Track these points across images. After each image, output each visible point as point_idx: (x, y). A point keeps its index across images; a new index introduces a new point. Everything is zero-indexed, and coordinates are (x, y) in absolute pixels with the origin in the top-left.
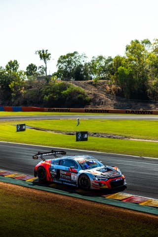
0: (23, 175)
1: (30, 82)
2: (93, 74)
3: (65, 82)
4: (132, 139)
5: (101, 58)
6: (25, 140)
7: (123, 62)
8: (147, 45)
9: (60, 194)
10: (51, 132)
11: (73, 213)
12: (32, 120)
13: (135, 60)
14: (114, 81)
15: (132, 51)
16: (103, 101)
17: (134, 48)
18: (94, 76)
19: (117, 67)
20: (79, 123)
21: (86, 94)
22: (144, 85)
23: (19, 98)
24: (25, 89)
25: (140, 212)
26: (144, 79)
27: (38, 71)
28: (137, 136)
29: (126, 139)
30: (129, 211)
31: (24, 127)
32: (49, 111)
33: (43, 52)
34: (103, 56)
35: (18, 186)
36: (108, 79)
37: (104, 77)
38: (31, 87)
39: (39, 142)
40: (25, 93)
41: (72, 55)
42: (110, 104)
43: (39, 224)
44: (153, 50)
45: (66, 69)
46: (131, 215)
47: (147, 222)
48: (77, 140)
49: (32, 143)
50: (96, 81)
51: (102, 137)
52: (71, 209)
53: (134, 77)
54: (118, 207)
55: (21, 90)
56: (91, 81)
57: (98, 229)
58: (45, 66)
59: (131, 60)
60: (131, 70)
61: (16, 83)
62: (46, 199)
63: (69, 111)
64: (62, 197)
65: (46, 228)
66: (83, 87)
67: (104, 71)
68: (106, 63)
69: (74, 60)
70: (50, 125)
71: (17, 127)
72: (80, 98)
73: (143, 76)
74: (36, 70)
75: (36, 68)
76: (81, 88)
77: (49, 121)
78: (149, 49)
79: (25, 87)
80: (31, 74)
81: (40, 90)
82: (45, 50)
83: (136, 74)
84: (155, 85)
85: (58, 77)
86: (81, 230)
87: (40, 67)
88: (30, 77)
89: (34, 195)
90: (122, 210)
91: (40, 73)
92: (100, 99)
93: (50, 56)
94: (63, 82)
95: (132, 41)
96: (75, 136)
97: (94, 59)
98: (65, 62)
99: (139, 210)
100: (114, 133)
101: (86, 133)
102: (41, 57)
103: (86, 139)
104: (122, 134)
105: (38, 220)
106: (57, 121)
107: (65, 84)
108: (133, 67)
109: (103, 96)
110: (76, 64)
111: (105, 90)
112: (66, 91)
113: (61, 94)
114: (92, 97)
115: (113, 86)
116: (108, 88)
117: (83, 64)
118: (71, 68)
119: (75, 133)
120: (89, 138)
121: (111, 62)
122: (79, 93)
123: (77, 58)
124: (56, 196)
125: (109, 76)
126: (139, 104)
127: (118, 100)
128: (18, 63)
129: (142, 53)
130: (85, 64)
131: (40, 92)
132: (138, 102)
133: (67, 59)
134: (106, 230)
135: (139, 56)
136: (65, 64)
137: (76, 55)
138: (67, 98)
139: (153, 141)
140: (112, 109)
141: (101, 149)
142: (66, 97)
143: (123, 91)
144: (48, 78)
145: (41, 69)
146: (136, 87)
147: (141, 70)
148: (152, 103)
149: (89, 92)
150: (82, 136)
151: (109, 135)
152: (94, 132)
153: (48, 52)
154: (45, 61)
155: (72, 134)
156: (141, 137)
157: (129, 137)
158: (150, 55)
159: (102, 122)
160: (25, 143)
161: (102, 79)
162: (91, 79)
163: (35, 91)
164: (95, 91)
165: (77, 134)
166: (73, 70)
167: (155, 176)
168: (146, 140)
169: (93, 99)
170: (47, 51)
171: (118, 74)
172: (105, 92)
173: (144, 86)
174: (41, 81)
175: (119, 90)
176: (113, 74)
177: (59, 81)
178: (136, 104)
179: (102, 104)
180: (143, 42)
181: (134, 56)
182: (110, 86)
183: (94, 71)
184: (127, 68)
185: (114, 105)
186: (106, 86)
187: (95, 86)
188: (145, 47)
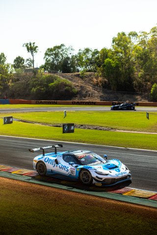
0: (8, 167)
1: (17, 75)
2: (80, 66)
3: (52, 74)
4: (118, 131)
5: (87, 50)
6: (12, 133)
7: (110, 54)
8: (134, 37)
9: (45, 186)
10: (38, 124)
11: (58, 204)
12: (19, 113)
13: (121, 53)
14: (100, 74)
15: (119, 43)
16: (90, 93)
17: (120, 41)
18: (81, 69)
19: (104, 59)
20: (66, 115)
21: (73, 86)
22: (130, 78)
23: (7, 91)
24: (12, 82)
26: (130, 71)
27: (25, 63)
28: (123, 128)
29: (112, 130)
30: (113, 202)
31: (11, 120)
32: (37, 103)
33: (30, 44)
34: (90, 48)
35: (3, 178)
36: (95, 71)
37: (91, 70)
38: (18, 80)
39: (26, 135)
40: (13, 86)
41: (59, 47)
42: (97, 96)
43: (24, 215)
44: (139, 42)
45: (53, 62)
46: (114, 205)
47: (129, 212)
48: (64, 132)
49: (19, 136)
50: (82, 74)
51: (89, 129)
52: (55, 201)
53: (120, 69)
54: (102, 197)
55: (9, 82)
56: (78, 73)
57: (82, 219)
58: (32, 59)
59: (117, 52)
60: (118, 62)
61: (4, 76)
62: (31, 191)
63: (56, 103)
64: (47, 188)
65: (30, 219)
66: (70, 80)
67: (91, 63)
68: (93, 56)
69: (62, 53)
70: (37, 117)
71: (5, 120)
72: (67, 91)
73: (129, 68)
74: (23, 63)
75: (24, 60)
76: (68, 80)
77: (36, 113)
78: (135, 42)
79: (12, 80)
80: (19, 67)
81: (27, 82)
82: (32, 43)
83: (122, 66)
84: (141, 77)
85: (45, 69)
86: (65, 221)
87: (28, 60)
88: (17, 69)
89: (20, 187)
90: (106, 200)
91: (28, 66)
92: (87, 92)
93: (37, 49)
94: (50, 74)
95: (119, 33)
96: (61, 128)
97: (81, 52)
98: (52, 55)
99: (122, 200)
100: (101, 125)
101: (73, 125)
102: (28, 49)
103: (73, 131)
104: (109, 126)
105: (22, 211)
106: (45, 113)
107: (52, 77)
108: (120, 59)
109: (90, 88)
110: (63, 57)
111: (92, 82)
112: (53, 84)
113: (48, 86)
114: (79, 89)
115: (100, 79)
116: (95, 80)
117: (70, 56)
118: (58, 60)
119: (62, 125)
120: (76, 130)
121: (98, 55)
122: (66, 85)
123: (65, 50)
124: (41, 187)
125: (96, 68)
126: (125, 96)
127: (104, 92)
128: (5, 56)
129: (128, 46)
130: (72, 57)
131: (27, 85)
132: (124, 94)
133: (54, 52)
134: (89, 220)
135: (126, 48)
136: (52, 57)
137: (62, 47)
138: (55, 91)
139: (139, 132)
140: (98, 101)
141: (87, 140)
142: (53, 90)
143: (109, 84)
144: (35, 71)
145: (28, 62)
146: (122, 79)
147: (127, 63)
148: (138, 94)
149: (75, 84)
150: (68, 128)
151: (95, 127)
152: (81, 124)
153: (35, 45)
154: (32, 53)
155: (59, 126)
156: (127, 128)
157: (115, 129)
158: (136, 47)
160: (12, 135)
161: (89, 71)
162: (78, 71)
163: (22, 84)
164: (82, 83)
165: (64, 126)
166: (60, 62)
167: (139, 167)
168: (133, 132)
169: (80, 91)
170: (34, 43)
171: (104, 66)
172: (91, 84)
173: (130, 80)
174: (28, 74)
175: (105, 82)
176: (99, 66)
177: (46, 74)
178: (123, 96)
179: (89, 96)
180: (130, 35)
181: (121, 49)
182: (97, 78)
183: (81, 64)
184: (113, 60)
185: (100, 97)
186: (93, 78)
187: (82, 78)
188: (132, 40)
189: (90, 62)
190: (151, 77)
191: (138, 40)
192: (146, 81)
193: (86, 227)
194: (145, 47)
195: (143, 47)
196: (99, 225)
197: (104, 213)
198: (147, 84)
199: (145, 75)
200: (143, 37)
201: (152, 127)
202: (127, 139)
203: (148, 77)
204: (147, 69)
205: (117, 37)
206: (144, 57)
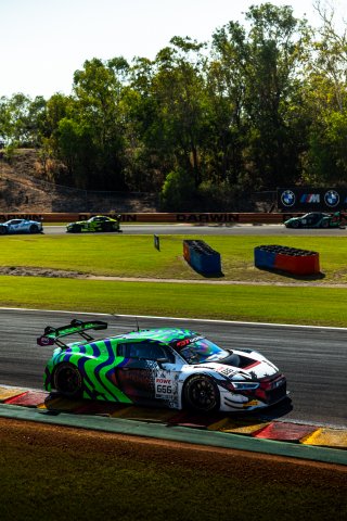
2: (3, 135)
4: (94, 277)
5: (20, 99)
7: (69, 108)
8: (120, 71)
13: (96, 105)
14: (51, 151)
15: (88, 83)
16: (28, 194)
17: (91, 78)
18: (6, 141)
19: (57, 120)
22: (116, 159)
25: (113, 432)
26: (115, 145)
28: (104, 270)
29: (80, 277)
30: (90, 434)
34: (25, 95)
36: (38, 147)
37: (30, 143)
42: (45, 203)
44: (132, 82)
46: (93, 442)
47: (127, 454)
50: (10, 152)
51: (29, 275)
53: (94, 141)
54: (66, 426)
57: (22, 477)
59: (86, 104)
60: (88, 126)
67: (29, 128)
68: (32, 111)
73: (113, 139)
78: (124, 80)
83: (99, 134)
84: (140, 158)
90: (74, 432)
92: (21, 192)
95: (87, 62)
97: (5, 102)
99: (111, 429)
100: (55, 266)
104: (73, 267)
108: (92, 119)
109: (28, 184)
111: (32, 171)
114: (4, 187)
115: (50, 162)
116: (39, 166)
121: (43, 109)
125: (39, 137)
126: (107, 201)
127: (60, 192)
129: (110, 89)
132: (104, 195)
134: (39, 479)
135: (104, 95)
139: (139, 280)
140: (48, 212)
141: (25, 301)
143: (71, 173)
146: (99, 163)
147: (108, 126)
148: (134, 197)
151: (43, 271)
152: (15, 264)
156: (114, 271)
157: (88, 274)
158: (126, 92)
159: (29, 243)
161: (25, 145)
164: (10, 173)
168: (125, 279)
169: (5, 191)
171: (58, 134)
172: (31, 174)
173: (115, 161)
175: (61, 169)
176: (48, 135)
178: (101, 201)
179: (27, 202)
180: (111, 65)
181: (94, 96)
182: (42, 161)
183: (6, 130)
184: (78, 121)
185: (53, 203)
186: (33, 161)
187: (9, 161)
188: (117, 76)
189: (27, 125)
190: (162, 158)
191: (129, 76)
192: (152, 166)
193: (33, 494)
194: (146, 93)
195: (142, 93)
196: (62, 487)
197: (72, 460)
198: (152, 173)
199: (148, 154)
200: (142, 70)
201: (167, 267)
202: (115, 296)
203: (154, 158)
204: (153, 142)
205: (84, 70)
206: (145, 115)
